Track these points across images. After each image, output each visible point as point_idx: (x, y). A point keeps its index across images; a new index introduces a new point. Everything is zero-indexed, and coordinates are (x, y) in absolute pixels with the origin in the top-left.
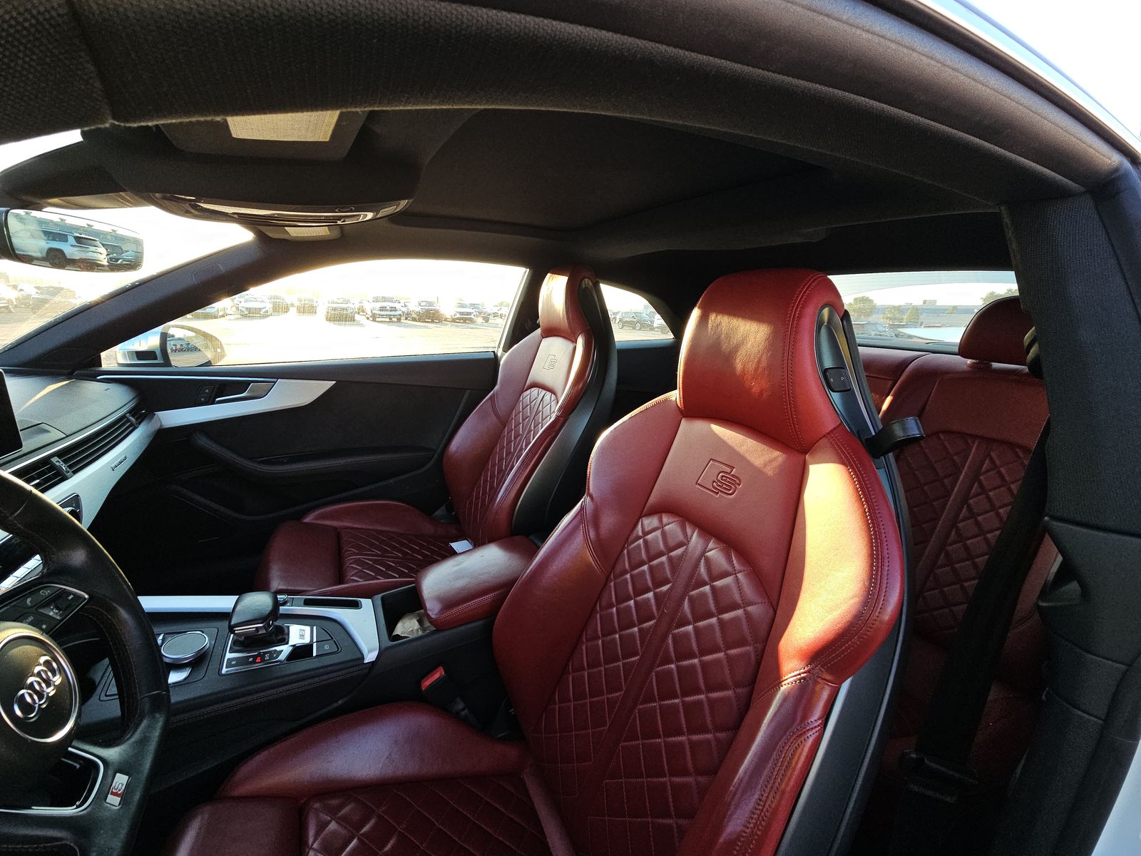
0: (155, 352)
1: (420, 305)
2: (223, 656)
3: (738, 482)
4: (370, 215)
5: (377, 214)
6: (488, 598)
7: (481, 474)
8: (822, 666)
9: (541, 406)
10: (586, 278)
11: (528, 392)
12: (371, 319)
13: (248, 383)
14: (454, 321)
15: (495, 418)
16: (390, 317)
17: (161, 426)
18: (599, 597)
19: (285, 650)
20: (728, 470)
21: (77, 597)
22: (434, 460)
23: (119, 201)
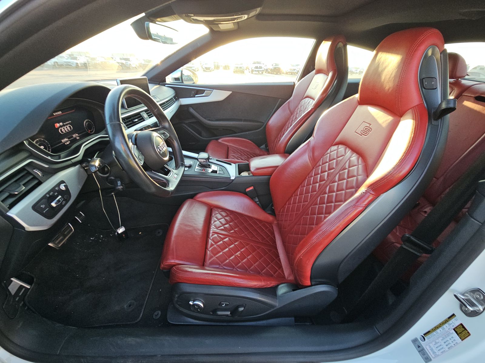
0: (179, 78)
1: (272, 65)
2: (195, 167)
3: (371, 130)
4: (246, 17)
5: (249, 16)
6: (270, 169)
7: (279, 134)
8: (371, 189)
9: (307, 106)
10: (340, 42)
11: (304, 100)
12: (251, 72)
13: (205, 90)
14: (287, 73)
15: (288, 111)
16: (258, 71)
17: (181, 104)
18: (309, 174)
19: (210, 170)
20: (368, 125)
21: (167, 135)
22: (263, 127)
23: (174, 18)
